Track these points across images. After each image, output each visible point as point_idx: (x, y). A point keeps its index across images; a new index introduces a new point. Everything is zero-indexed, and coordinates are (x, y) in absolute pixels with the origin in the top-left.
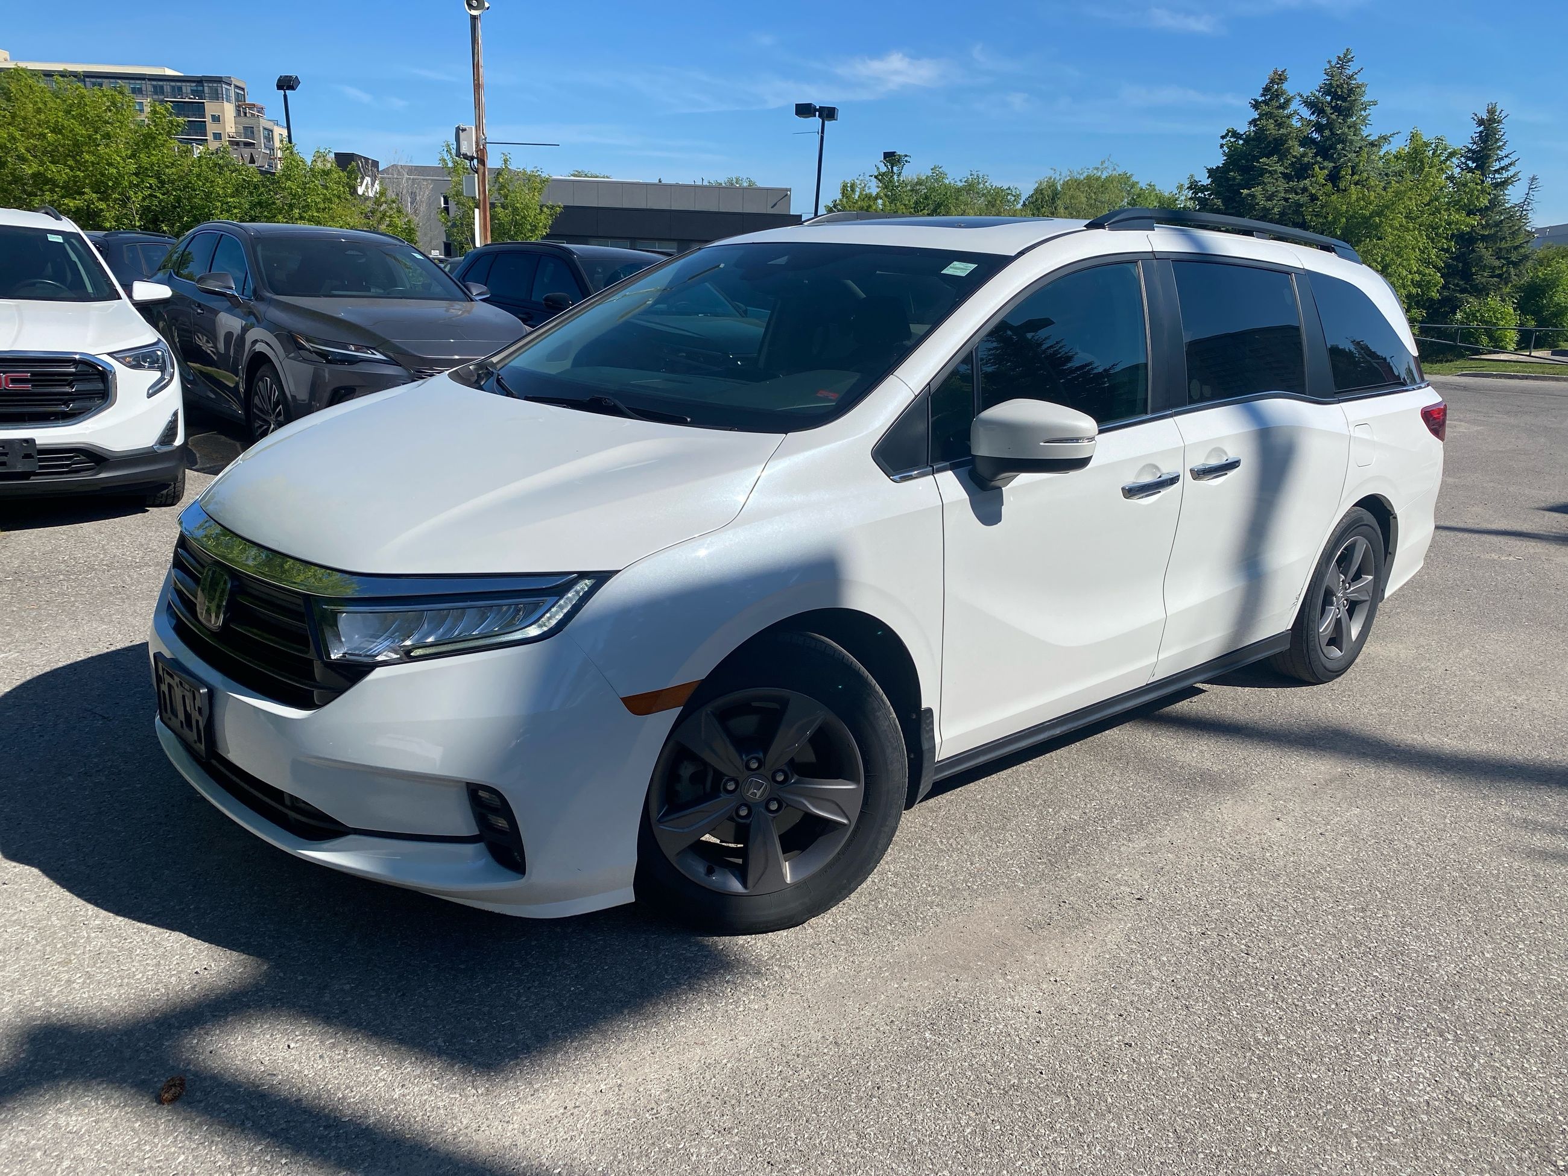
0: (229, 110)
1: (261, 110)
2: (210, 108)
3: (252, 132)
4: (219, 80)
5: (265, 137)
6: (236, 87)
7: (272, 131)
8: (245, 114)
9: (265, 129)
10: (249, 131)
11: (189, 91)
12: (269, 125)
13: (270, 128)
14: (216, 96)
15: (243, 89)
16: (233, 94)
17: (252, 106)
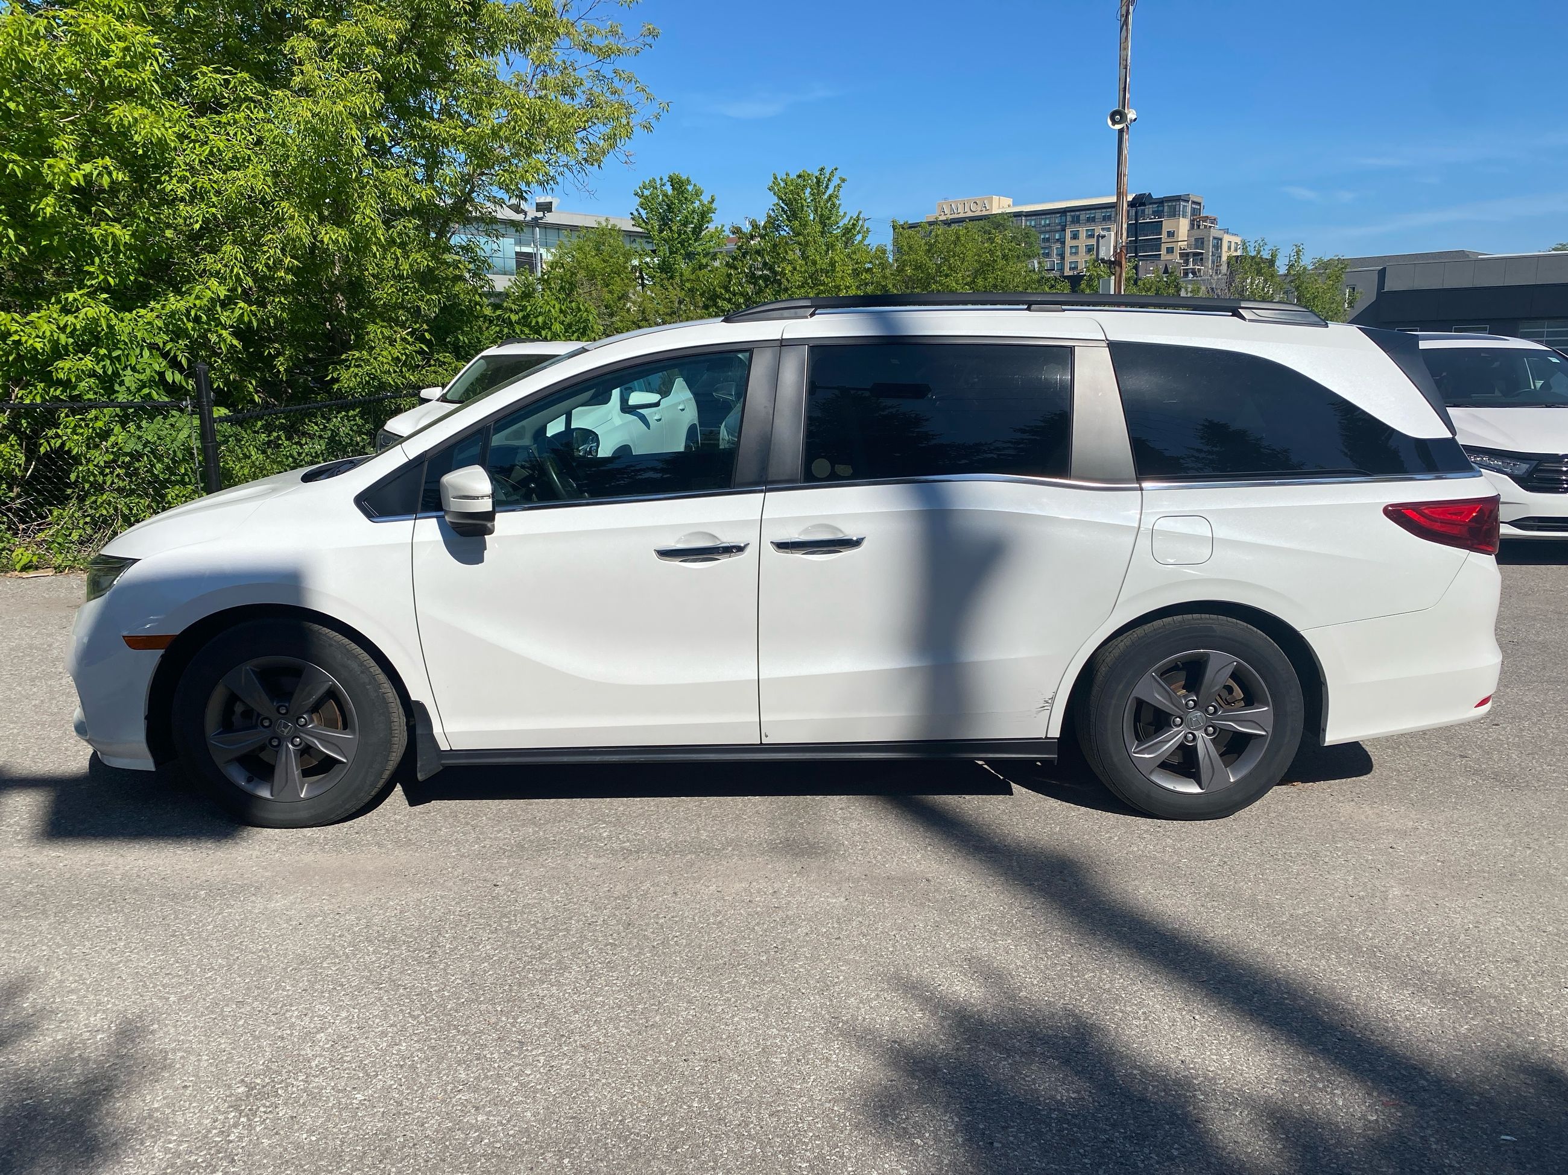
0: (1183, 226)
1: (1214, 221)
2: (1167, 225)
3: (1203, 243)
4: (1178, 199)
5: (1213, 246)
6: (1193, 202)
7: (1221, 239)
8: (1199, 226)
9: (1214, 238)
10: (1200, 242)
11: (1151, 212)
12: (1218, 234)
13: (1220, 237)
14: (1174, 214)
15: (1199, 204)
16: (1189, 210)
17: (1205, 219)
